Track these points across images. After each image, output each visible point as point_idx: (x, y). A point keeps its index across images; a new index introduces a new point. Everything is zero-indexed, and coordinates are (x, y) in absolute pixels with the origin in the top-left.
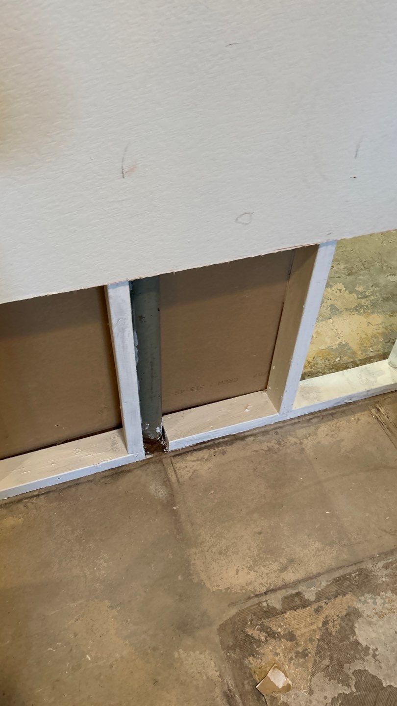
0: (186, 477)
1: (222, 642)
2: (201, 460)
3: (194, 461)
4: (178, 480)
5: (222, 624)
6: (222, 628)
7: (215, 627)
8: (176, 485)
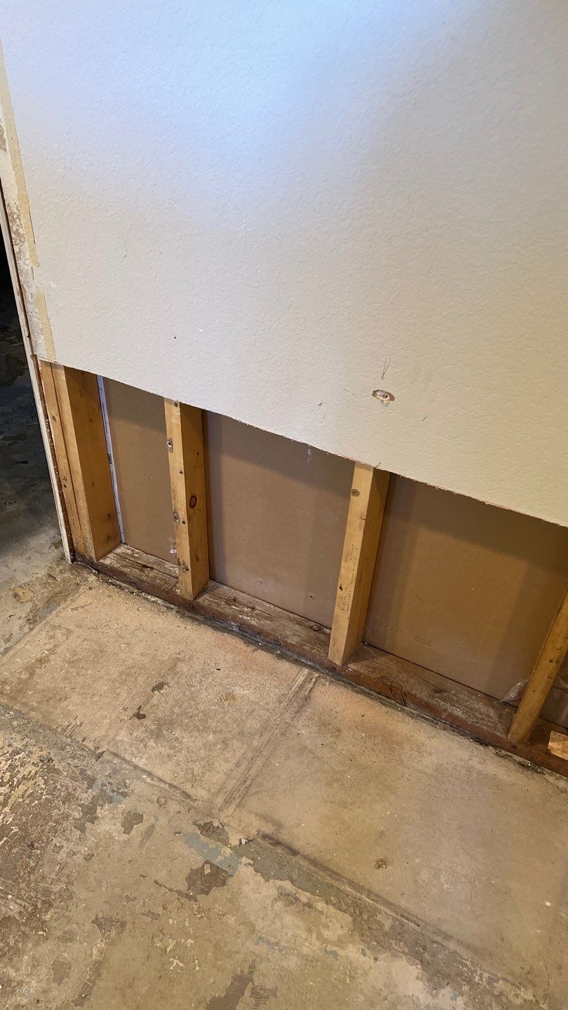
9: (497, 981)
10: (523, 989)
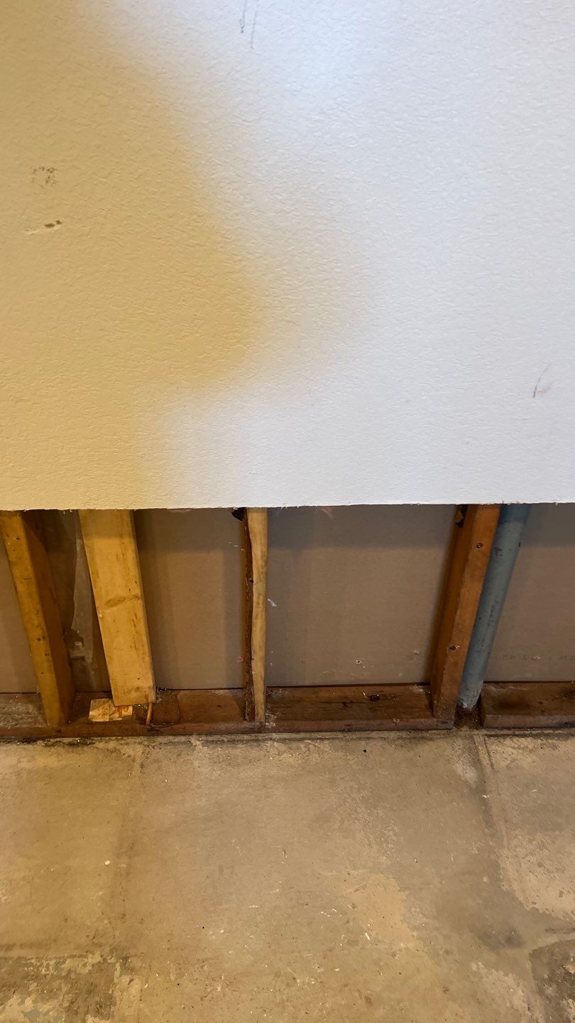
0: (503, 764)
1: (534, 970)
2: (523, 749)
3: (513, 748)
4: (492, 765)
5: (536, 950)
6: (536, 955)
7: (527, 951)
8: (488, 770)
9: (64, 962)
10: (90, 956)
